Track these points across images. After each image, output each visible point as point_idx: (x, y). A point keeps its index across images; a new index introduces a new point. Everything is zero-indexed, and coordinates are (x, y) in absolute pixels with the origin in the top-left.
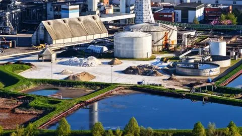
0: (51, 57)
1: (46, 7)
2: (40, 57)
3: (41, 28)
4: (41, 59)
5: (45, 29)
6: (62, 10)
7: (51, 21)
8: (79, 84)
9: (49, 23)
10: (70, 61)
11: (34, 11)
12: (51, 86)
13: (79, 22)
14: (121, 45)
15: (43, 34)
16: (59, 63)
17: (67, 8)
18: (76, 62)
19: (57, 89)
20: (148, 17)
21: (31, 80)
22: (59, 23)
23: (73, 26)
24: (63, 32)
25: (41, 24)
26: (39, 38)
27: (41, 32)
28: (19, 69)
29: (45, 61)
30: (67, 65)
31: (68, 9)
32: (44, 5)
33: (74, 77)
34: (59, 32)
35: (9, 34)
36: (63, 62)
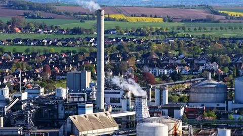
3: (68, 121)
5: (72, 123)
6: (79, 108)
7: (75, 116)
9: (74, 118)
13: (96, 117)
14: (144, 134)
15: (70, 127)
17: (83, 106)
20: (146, 114)
22: (82, 118)
24: (86, 125)
25: (68, 119)
26: (66, 130)
27: (68, 125)
32: (56, 106)
34: (83, 125)
35: (30, 130)
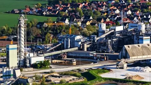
0: (123, 66)
1: (133, 37)
2: (117, 66)
3: (124, 49)
4: (117, 67)
5: (126, 50)
6: (140, 40)
8: (130, 81)
10: (133, 69)
11: (127, 40)
12: (114, 82)
16: (127, 70)
18: (137, 69)
19: (117, 84)
21: (103, 78)
22: (135, 47)
23: (144, 49)
24: (137, 52)
25: (124, 47)
26: (123, 55)
27: (124, 52)
28: (101, 72)
29: (120, 68)
30: (131, 71)
31: (143, 39)
32: (132, 37)
33: (129, 78)
34: (134, 52)
35: (109, 53)
36: (130, 69)
